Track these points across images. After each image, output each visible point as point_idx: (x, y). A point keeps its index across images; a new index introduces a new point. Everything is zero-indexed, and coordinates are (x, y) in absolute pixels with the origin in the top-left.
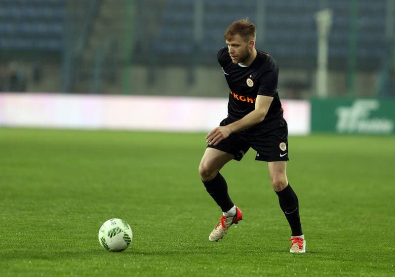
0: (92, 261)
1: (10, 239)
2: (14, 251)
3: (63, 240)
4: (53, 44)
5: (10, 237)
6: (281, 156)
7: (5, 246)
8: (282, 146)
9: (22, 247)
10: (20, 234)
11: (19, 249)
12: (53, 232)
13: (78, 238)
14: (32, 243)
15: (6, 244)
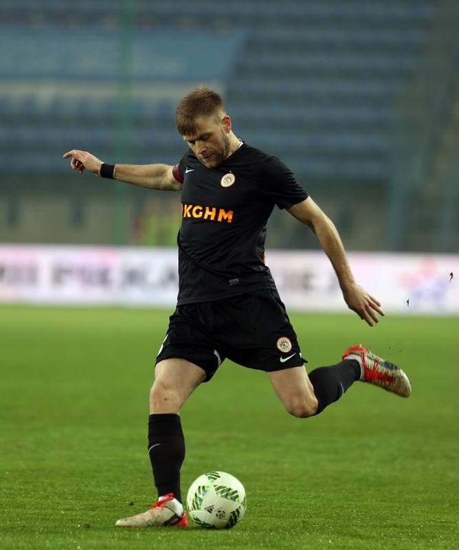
0: (435, 541)
1: (296, 501)
2: (304, 522)
3: (387, 504)
4: (373, 169)
5: (297, 498)
6: (282, 360)
7: (288, 514)
8: (284, 345)
9: (317, 515)
10: (313, 494)
11: (312, 520)
12: (369, 490)
13: (413, 501)
14: (333, 508)
15: (289, 511)
